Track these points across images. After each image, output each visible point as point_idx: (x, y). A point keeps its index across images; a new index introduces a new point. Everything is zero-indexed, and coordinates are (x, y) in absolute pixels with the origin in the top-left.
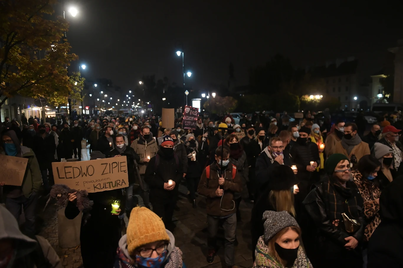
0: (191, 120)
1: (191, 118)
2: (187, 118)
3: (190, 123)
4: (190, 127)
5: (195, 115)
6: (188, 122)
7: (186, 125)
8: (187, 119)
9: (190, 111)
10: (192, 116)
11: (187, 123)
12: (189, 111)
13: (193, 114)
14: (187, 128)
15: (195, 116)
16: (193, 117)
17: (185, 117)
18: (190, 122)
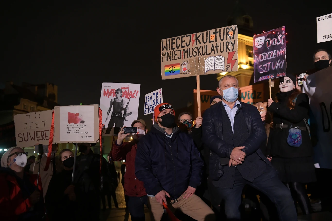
0: (270, 58)
1: (270, 54)
2: (262, 58)
3: (271, 65)
4: (272, 74)
5: (278, 44)
6: (264, 65)
7: (260, 73)
8: (262, 61)
9: (265, 42)
10: (273, 48)
11: (263, 68)
12: (263, 42)
13: (274, 45)
14: (264, 78)
15: (278, 48)
16: (275, 51)
17: (258, 56)
18: (269, 63)
